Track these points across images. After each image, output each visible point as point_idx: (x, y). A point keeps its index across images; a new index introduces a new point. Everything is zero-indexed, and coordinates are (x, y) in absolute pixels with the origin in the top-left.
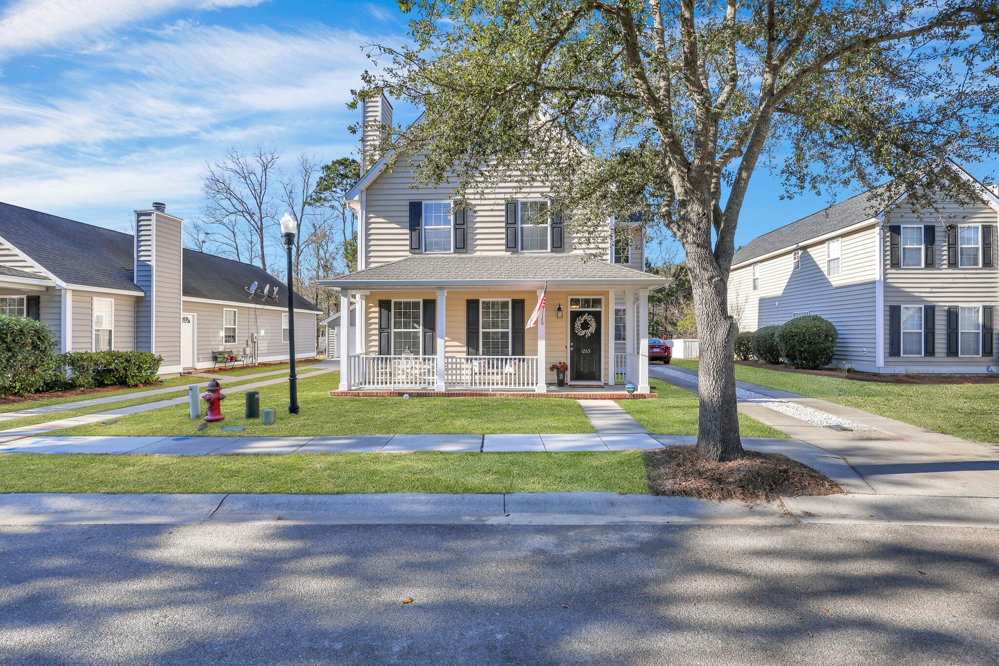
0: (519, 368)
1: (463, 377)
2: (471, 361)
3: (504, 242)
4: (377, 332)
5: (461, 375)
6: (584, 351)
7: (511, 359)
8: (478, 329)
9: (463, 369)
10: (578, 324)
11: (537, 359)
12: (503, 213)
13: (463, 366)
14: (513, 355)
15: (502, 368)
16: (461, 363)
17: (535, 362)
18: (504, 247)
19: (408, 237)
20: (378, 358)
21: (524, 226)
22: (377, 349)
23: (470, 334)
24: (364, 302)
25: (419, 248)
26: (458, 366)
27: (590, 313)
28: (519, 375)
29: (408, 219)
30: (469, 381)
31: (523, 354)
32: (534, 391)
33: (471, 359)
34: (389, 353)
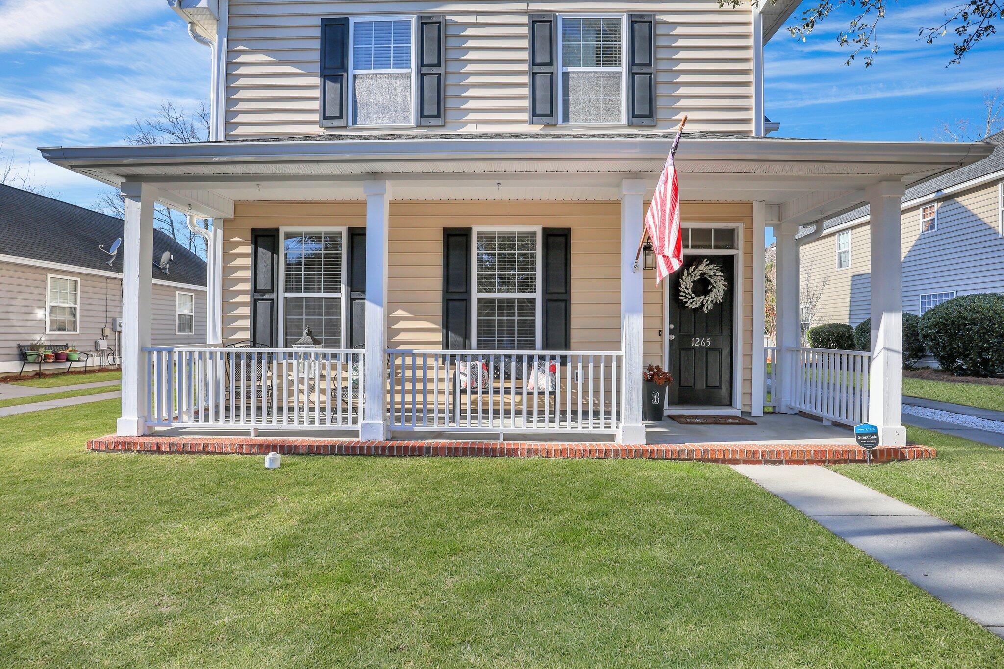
0: (563, 378)
1: (430, 398)
2: (452, 363)
3: (526, 104)
4: (247, 298)
5: (425, 392)
6: (697, 342)
7: (542, 358)
8: (468, 291)
9: (431, 380)
10: (687, 283)
11: (619, 358)
12: (526, 43)
13: (430, 374)
14: (545, 347)
15: (519, 378)
16: (425, 368)
17: (614, 365)
18: (526, 116)
19: (317, 93)
20: (250, 356)
21: (570, 69)
22: (246, 335)
23: (451, 304)
24: (220, 233)
25: (340, 117)
26: (419, 374)
27: (712, 259)
28: (563, 392)
29: (317, 56)
30: (447, 407)
31: (567, 347)
32: (612, 437)
33: (453, 357)
34: (273, 343)
